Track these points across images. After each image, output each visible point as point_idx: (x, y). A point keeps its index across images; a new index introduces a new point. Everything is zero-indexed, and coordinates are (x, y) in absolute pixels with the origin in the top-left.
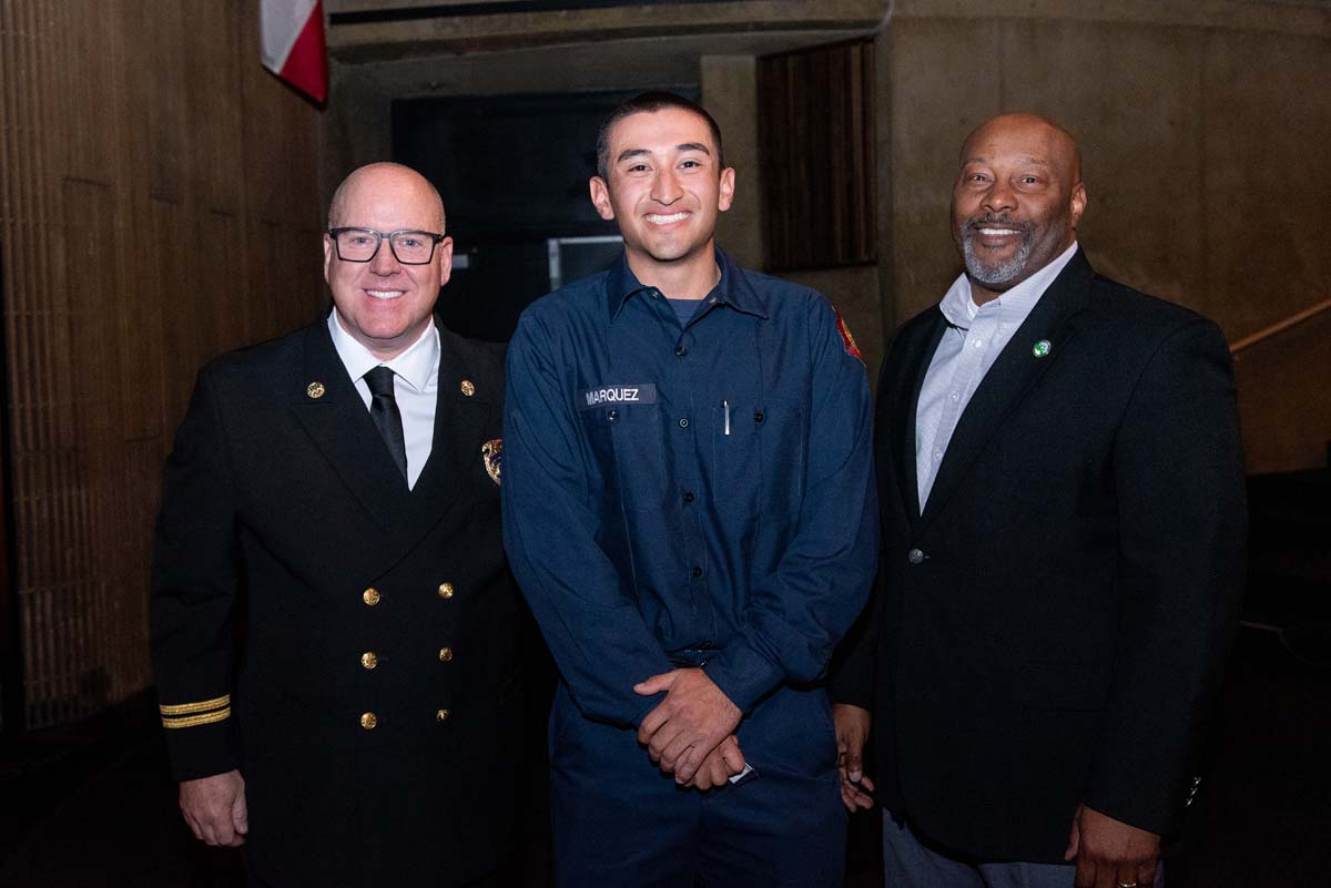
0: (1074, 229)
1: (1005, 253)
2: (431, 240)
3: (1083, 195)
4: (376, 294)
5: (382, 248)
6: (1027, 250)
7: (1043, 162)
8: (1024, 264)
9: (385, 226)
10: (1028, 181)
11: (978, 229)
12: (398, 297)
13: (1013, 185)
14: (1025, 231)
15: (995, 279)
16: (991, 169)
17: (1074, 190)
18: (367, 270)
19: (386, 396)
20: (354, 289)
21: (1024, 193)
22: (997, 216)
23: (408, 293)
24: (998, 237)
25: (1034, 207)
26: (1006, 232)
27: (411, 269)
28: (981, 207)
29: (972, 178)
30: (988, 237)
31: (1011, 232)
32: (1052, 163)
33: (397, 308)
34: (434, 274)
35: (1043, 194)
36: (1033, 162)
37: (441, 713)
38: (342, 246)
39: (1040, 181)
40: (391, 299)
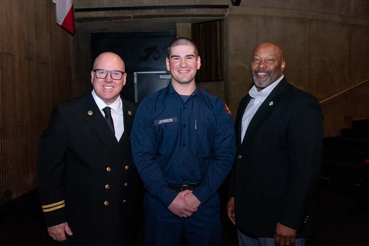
0: (282, 72)
1: (264, 79)
2: (121, 74)
3: (284, 63)
4: (106, 87)
5: (108, 74)
6: (270, 78)
7: (273, 55)
8: (269, 82)
9: (109, 69)
10: (269, 60)
11: (257, 73)
12: (112, 89)
13: (266, 61)
14: (269, 73)
15: (262, 86)
16: (260, 58)
17: (282, 62)
18: (104, 81)
19: (108, 114)
20: (100, 86)
21: (268, 63)
22: (262, 70)
23: (115, 88)
24: (263, 75)
25: (271, 67)
26: (264, 74)
27: (116, 81)
28: (258, 67)
29: (255, 60)
30: (260, 75)
31: (265, 74)
32: (276, 56)
33: (112, 91)
34: (122, 83)
35: (273, 64)
36: (271, 55)
37: (124, 201)
38: (97, 74)
39: (273, 60)
40: (110, 89)
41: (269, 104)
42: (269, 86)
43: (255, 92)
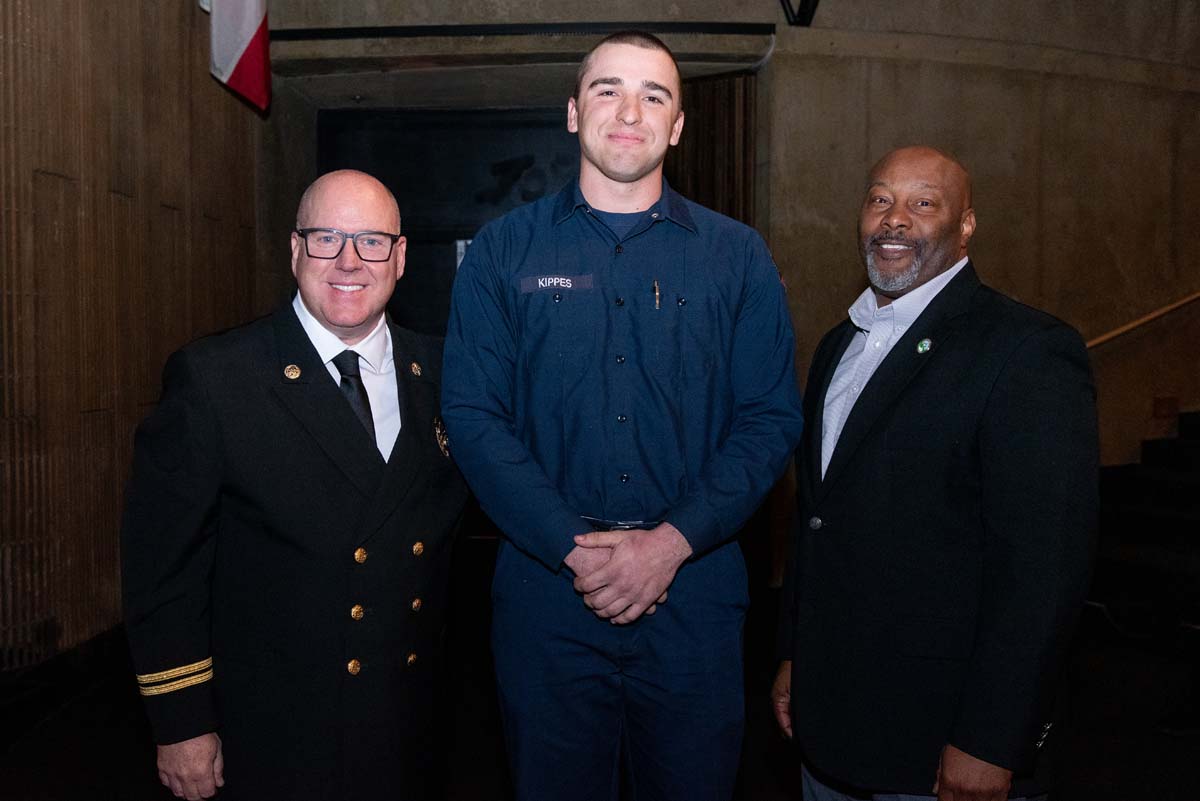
0: (964, 247)
1: (900, 265)
2: (388, 241)
3: (973, 220)
4: (341, 287)
5: (347, 245)
6: (919, 263)
7: (935, 187)
8: (916, 276)
9: (349, 227)
10: (922, 205)
11: (879, 245)
12: (359, 291)
13: (910, 205)
14: (917, 247)
15: (891, 288)
16: (892, 193)
17: (964, 214)
18: (334, 266)
19: (351, 376)
20: (321, 282)
21: (918, 214)
22: (894, 233)
23: (369, 287)
24: (896, 251)
25: (926, 228)
26: (902, 247)
27: (372, 266)
28: (881, 225)
29: (874, 201)
30: (887, 250)
31: (905, 247)
32: (945, 188)
33: (358, 300)
34: (392, 271)
35: (934, 216)
36: (927, 186)
37: (411, 659)
38: (310, 245)
39: (933, 205)
40: (353, 292)
41: (916, 348)
42: (916, 290)
43: (867, 308)
